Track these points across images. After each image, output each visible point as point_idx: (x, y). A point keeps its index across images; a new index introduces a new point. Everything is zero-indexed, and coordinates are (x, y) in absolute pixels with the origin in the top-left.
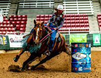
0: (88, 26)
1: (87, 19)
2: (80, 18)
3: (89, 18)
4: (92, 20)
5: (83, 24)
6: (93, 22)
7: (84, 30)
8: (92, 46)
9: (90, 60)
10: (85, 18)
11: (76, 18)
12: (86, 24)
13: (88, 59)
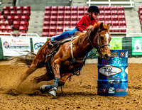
0: (125, 25)
1: (123, 14)
2: (113, 12)
3: (126, 12)
4: (132, 16)
5: (117, 22)
6: (132, 19)
7: (118, 31)
8: (131, 56)
9: (126, 78)
10: (119, 12)
11: (106, 12)
12: (121, 22)
13: (123, 75)
